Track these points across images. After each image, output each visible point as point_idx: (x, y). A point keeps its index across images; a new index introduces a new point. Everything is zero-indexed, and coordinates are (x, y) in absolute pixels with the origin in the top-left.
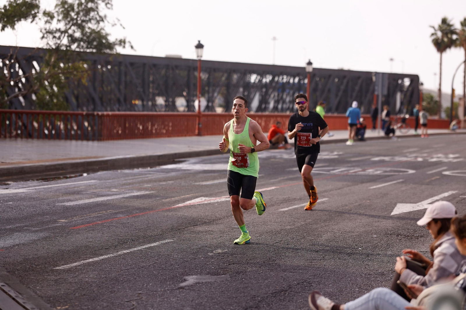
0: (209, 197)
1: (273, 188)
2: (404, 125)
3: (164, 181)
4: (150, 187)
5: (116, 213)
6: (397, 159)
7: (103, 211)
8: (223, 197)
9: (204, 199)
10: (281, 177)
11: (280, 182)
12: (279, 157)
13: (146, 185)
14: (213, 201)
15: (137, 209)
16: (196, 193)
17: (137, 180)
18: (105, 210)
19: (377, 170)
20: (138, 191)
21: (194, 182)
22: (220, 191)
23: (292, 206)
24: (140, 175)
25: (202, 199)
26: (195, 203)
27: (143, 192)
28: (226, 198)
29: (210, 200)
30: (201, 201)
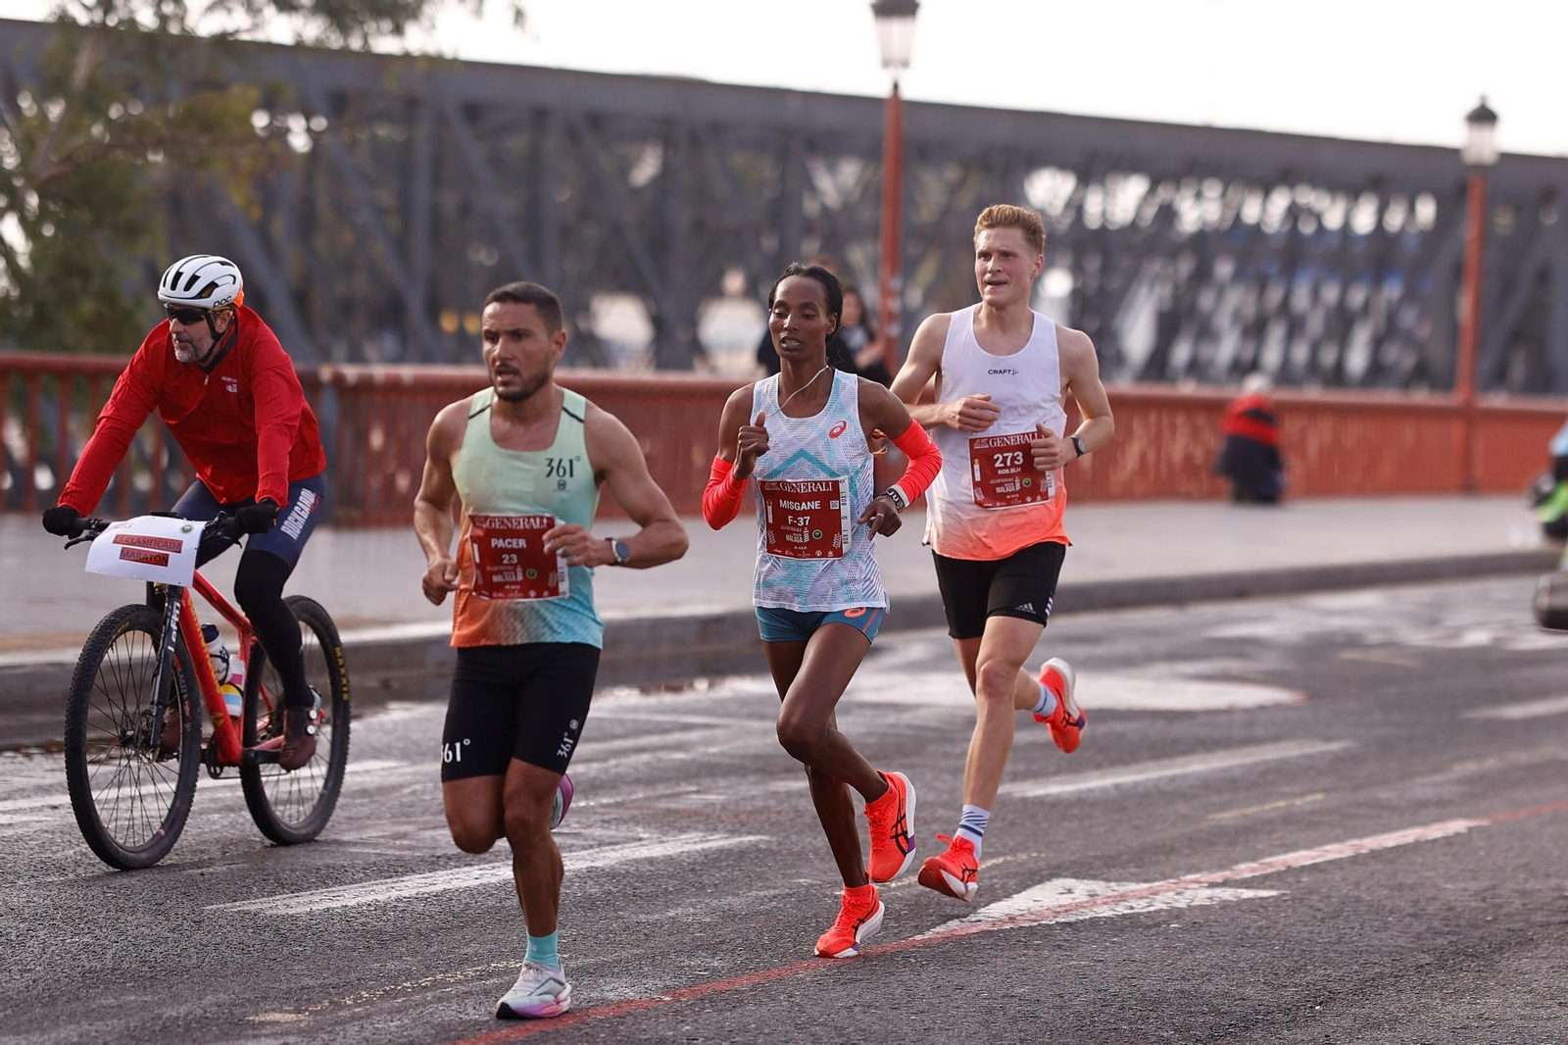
0: (1107, 880)
1: (1459, 826)
4: (724, 807)
9: (1082, 888)
10: (1462, 759)
13: (694, 797)
14: (1143, 903)
15: (713, 949)
20: (666, 834)
22: (1149, 838)
25: (1070, 891)
26: (1040, 913)
27: (694, 836)
28: (1212, 885)
29: (1123, 898)
30: (1066, 900)
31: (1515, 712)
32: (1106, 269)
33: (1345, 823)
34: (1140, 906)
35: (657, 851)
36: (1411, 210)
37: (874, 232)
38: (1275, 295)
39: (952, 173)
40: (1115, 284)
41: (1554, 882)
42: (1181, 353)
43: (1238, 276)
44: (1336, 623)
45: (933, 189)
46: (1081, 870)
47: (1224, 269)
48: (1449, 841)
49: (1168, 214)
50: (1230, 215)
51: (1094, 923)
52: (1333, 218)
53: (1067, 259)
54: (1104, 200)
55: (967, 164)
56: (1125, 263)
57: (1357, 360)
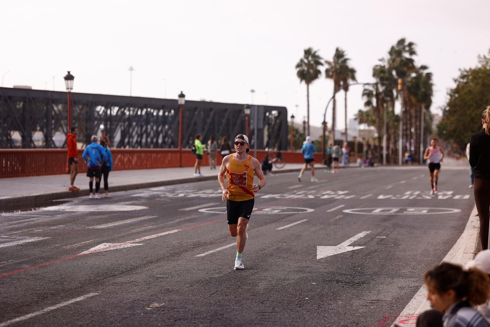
0: (113, 243)
1: (176, 231)
2: (279, 160)
3: (53, 225)
4: (42, 232)
5: (20, 263)
6: (288, 196)
7: (3, 261)
8: (127, 242)
9: (108, 245)
10: (177, 218)
11: (178, 224)
12: (163, 196)
13: (36, 231)
14: (119, 247)
15: (41, 258)
16: (95, 238)
17: (23, 225)
18: (5, 260)
19: (274, 210)
20: (31, 237)
21: (86, 225)
22: (120, 235)
23: (207, 251)
24: (22, 219)
25: (106, 245)
26: (100, 250)
27: (37, 238)
28: (131, 243)
29: (115, 246)
30: (105, 247)
31: (188, 209)
32: (111, 125)
33: (155, 231)
34: (118, 247)
35: (30, 241)
36: (170, 112)
37: (66, 118)
38: (144, 129)
39: (81, 107)
40: (113, 127)
41: (192, 240)
42: (126, 140)
43: (137, 125)
44: (155, 193)
45: (77, 110)
46: (108, 241)
47: (134, 124)
48: (174, 234)
49: (123, 113)
50: (135, 112)
51: (110, 251)
52: (155, 114)
53: (103, 123)
54: (111, 111)
55: (83, 105)
56: (115, 123)
57: (160, 141)
